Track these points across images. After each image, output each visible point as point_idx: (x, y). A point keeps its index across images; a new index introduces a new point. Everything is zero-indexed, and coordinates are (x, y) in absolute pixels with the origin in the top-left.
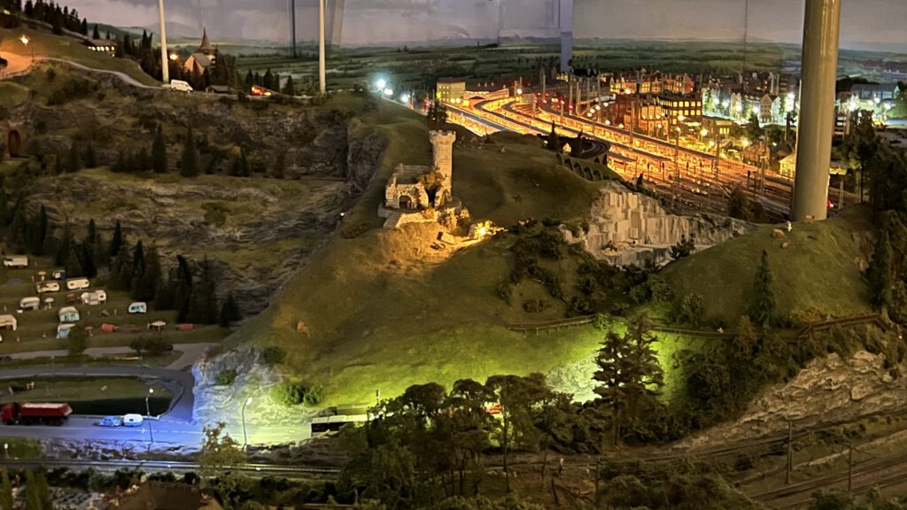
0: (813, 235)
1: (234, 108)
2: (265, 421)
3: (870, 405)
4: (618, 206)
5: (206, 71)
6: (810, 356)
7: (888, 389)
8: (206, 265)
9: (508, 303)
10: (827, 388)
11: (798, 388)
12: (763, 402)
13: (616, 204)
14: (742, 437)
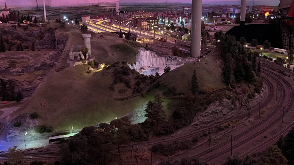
0: (206, 63)
1: (17, 28)
2: (33, 139)
3: (228, 115)
4: (144, 55)
5: (7, 16)
6: (211, 102)
7: (233, 110)
8: (10, 81)
9: (114, 91)
10: (216, 112)
11: (207, 113)
12: (197, 118)
13: (143, 55)
14: (192, 130)
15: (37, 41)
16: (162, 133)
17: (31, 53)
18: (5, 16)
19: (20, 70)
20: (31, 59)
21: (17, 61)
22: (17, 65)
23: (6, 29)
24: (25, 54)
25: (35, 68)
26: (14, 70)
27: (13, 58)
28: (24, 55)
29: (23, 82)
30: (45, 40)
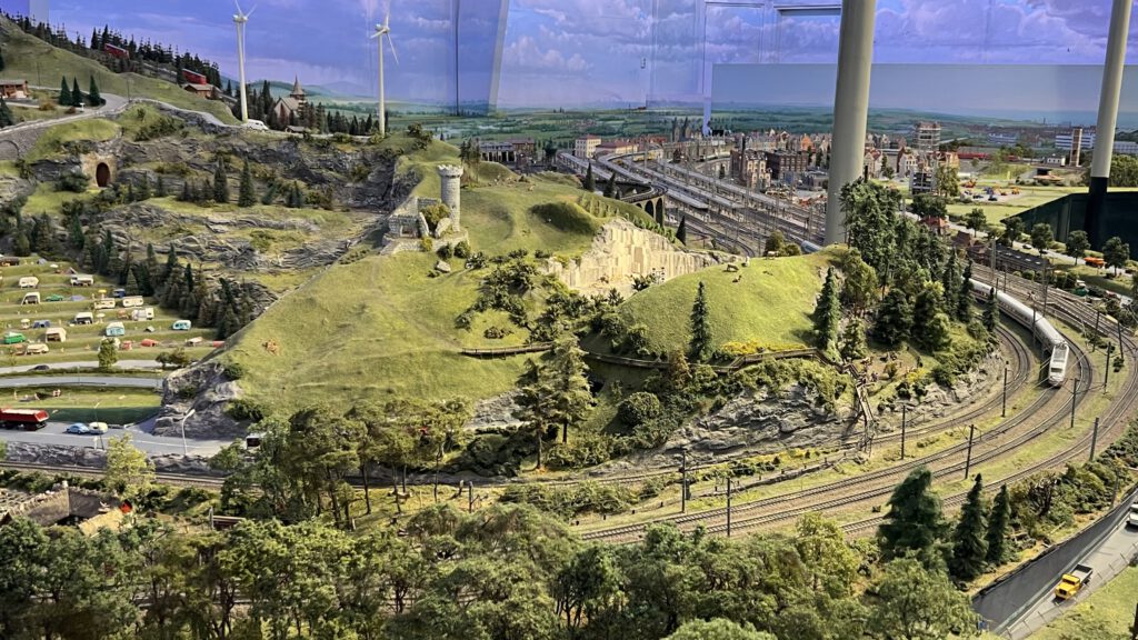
0: (768, 269)
3: (801, 436)
4: (622, 241)
9: (468, 329)
11: (723, 418)
13: (619, 240)
15: (349, 185)
16: (564, 460)
17: (320, 214)
18: (288, 112)
19: (281, 260)
20: (315, 233)
21: (277, 233)
22: (273, 244)
23: (273, 146)
24: (302, 216)
25: (321, 258)
26: (264, 257)
27: (267, 226)
28: (298, 220)
29: (279, 292)
30: (370, 184)
